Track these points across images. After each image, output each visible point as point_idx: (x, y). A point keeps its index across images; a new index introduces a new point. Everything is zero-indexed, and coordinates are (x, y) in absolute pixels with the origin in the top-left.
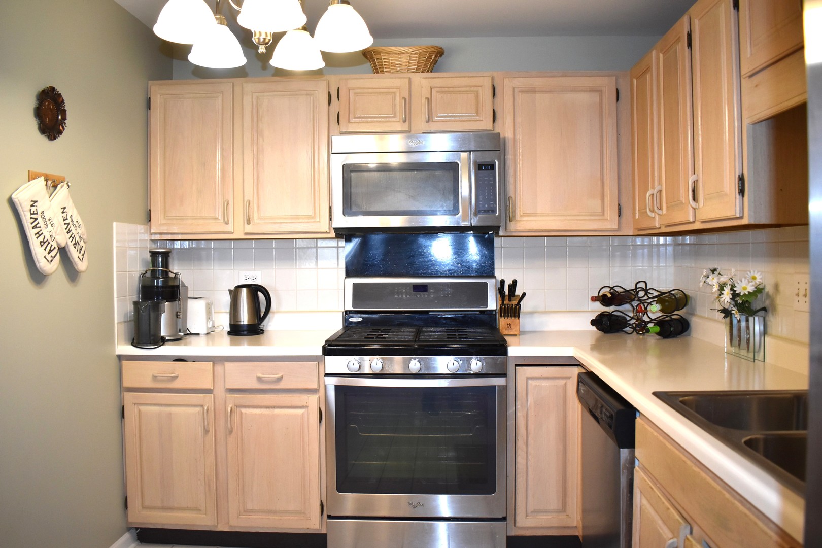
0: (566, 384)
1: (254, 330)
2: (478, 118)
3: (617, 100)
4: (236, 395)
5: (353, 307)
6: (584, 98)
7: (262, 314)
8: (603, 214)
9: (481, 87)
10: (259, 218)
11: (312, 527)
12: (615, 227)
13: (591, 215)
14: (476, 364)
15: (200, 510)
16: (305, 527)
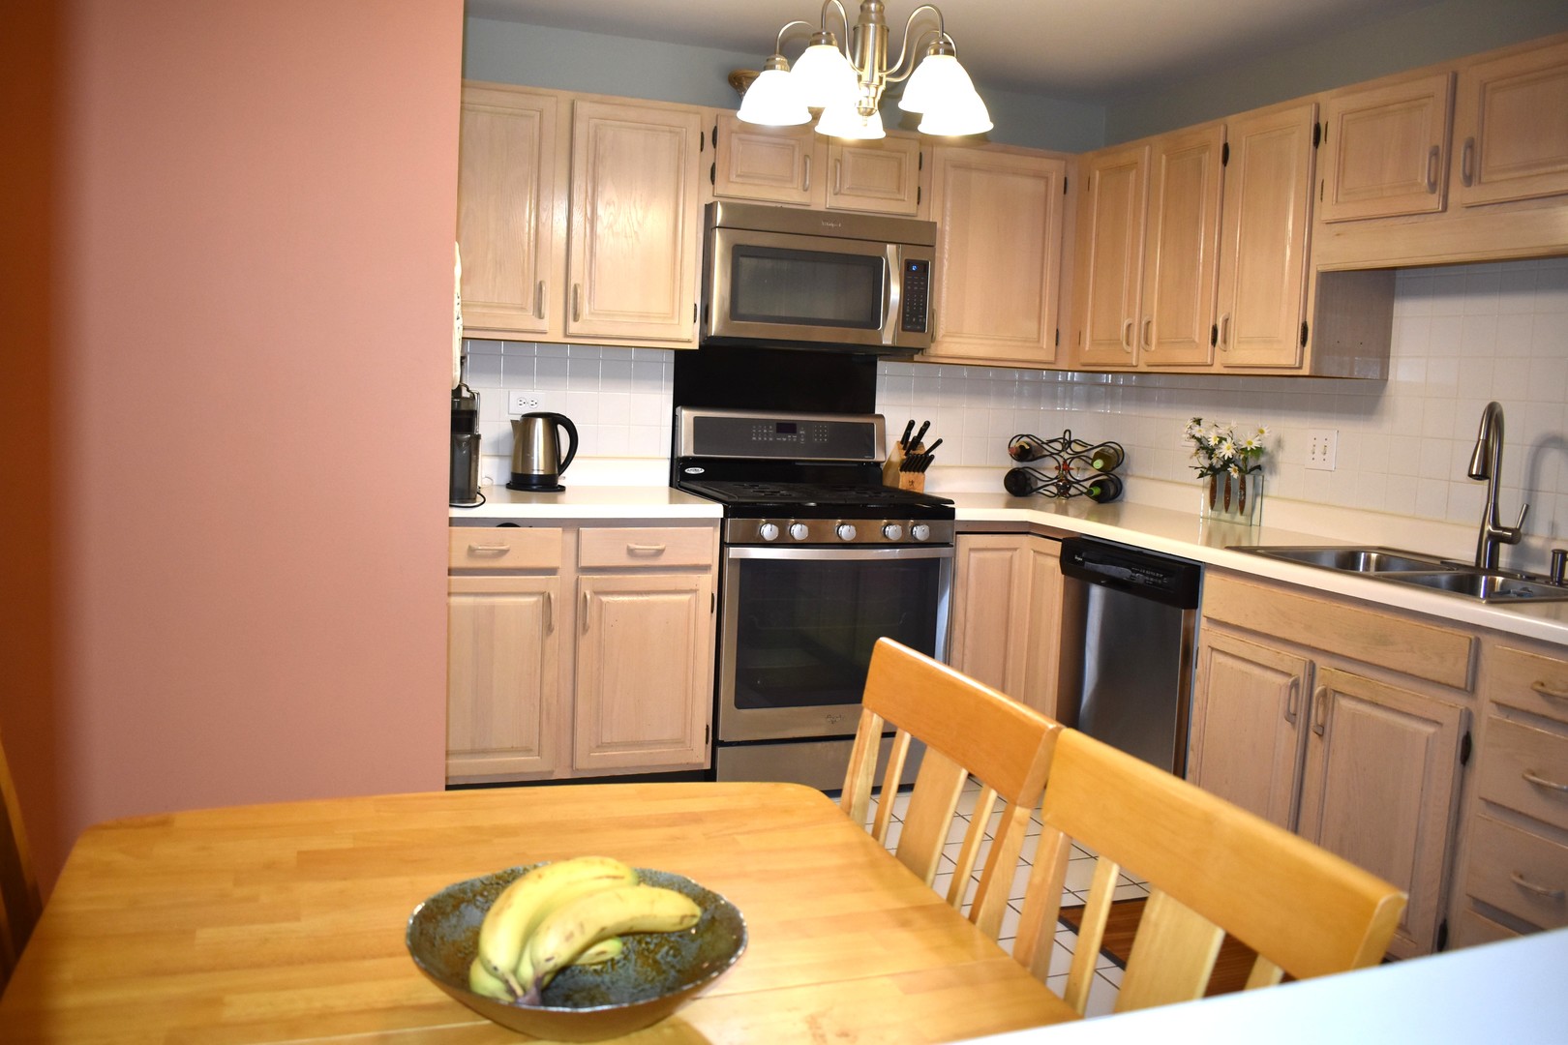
0: (1012, 557)
1: (549, 485)
2: (899, 197)
3: (1065, 192)
4: (595, 577)
5: (695, 453)
6: (1028, 186)
7: (562, 461)
8: (1039, 341)
9: (905, 153)
10: (591, 313)
11: (694, 761)
12: (1051, 358)
13: (1025, 341)
14: (920, 532)
15: (531, 750)
16: (684, 762)
